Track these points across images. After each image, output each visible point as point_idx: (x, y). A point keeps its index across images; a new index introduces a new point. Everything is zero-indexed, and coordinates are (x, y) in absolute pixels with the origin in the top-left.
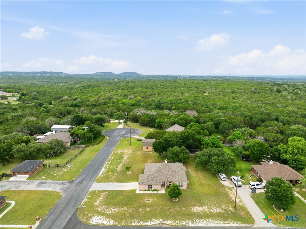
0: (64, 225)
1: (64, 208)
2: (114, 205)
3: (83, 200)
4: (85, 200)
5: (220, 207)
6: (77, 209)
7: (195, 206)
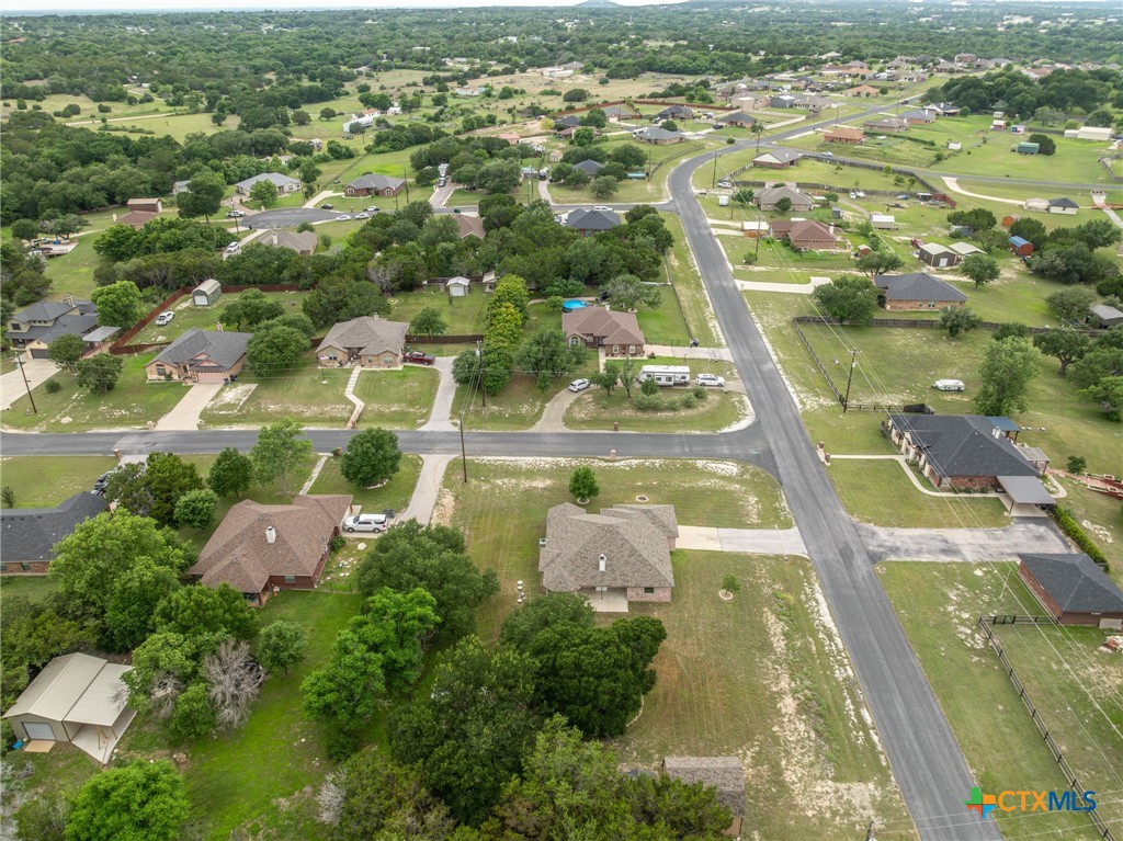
0: (777, 458)
1: (809, 486)
2: (710, 490)
3: (788, 501)
4: (784, 504)
5: (494, 486)
6: (781, 484)
7: (544, 489)
